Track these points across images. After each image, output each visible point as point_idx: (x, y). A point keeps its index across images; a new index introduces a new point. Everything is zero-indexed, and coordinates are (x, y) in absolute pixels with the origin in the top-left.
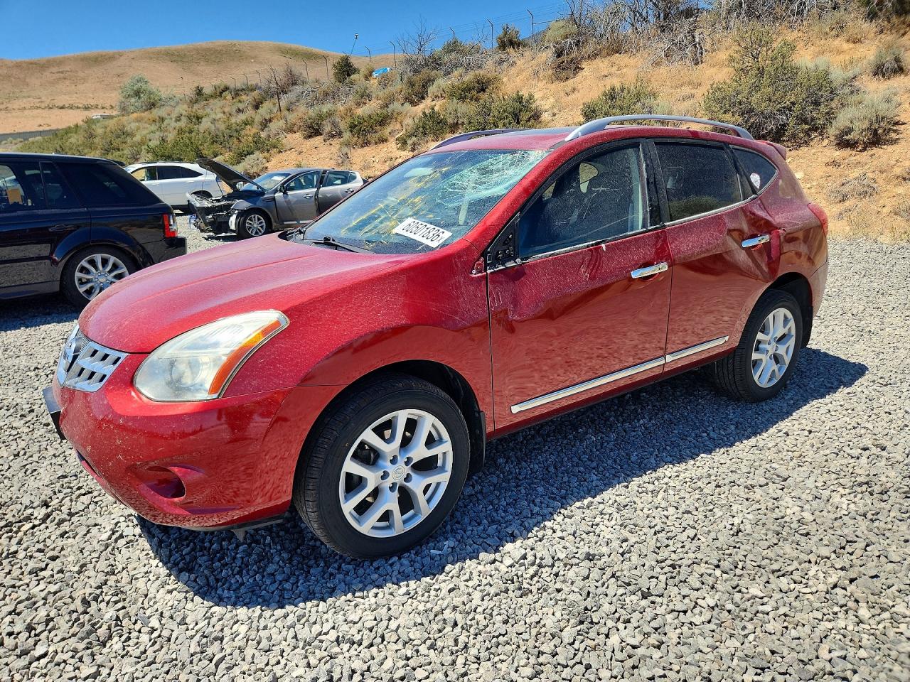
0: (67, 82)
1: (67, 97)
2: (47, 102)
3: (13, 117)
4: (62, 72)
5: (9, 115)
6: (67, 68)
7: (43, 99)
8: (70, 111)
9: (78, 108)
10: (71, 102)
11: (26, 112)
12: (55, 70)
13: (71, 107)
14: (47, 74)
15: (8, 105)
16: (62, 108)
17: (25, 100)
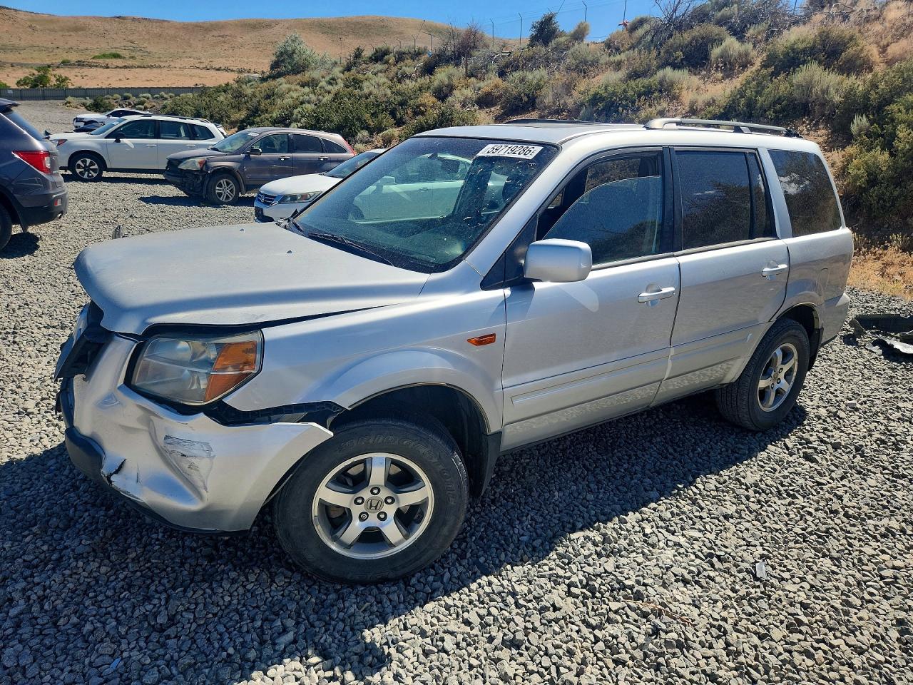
0: (226, 46)
1: (224, 60)
2: (206, 63)
3: (173, 74)
4: (222, 36)
5: (170, 72)
6: (228, 33)
7: (203, 60)
8: (225, 73)
9: (232, 71)
10: (228, 65)
11: (186, 71)
12: (215, 33)
13: (227, 70)
14: (209, 36)
15: (171, 63)
16: (218, 70)
17: (186, 60)
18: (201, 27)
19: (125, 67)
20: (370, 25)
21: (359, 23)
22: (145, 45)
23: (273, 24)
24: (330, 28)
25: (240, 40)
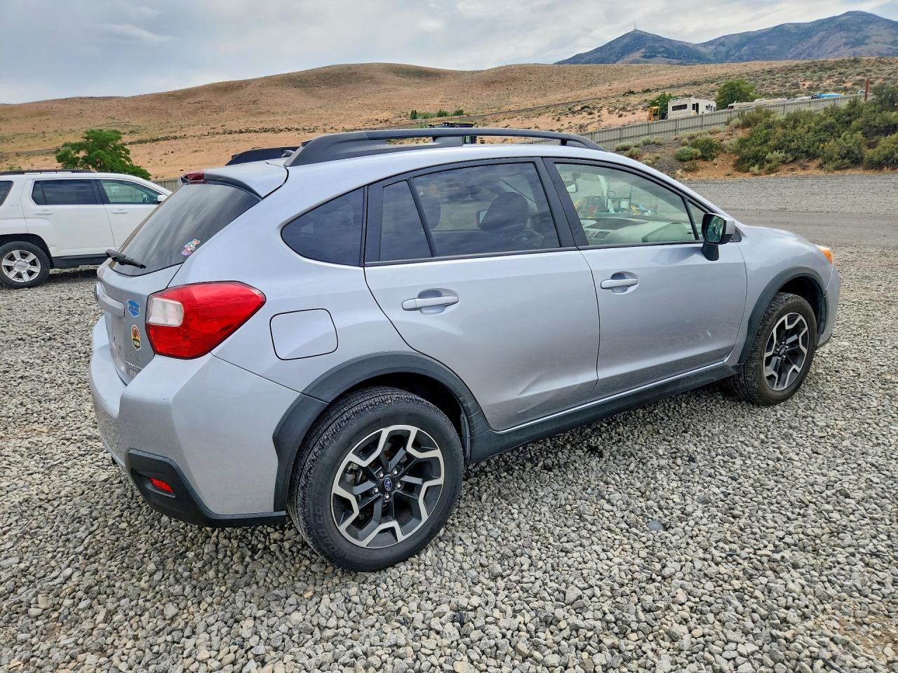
18: (173, 96)
19: (140, 142)
20: (339, 74)
21: (327, 74)
22: (127, 120)
23: (243, 85)
24: (301, 81)
25: (217, 104)
